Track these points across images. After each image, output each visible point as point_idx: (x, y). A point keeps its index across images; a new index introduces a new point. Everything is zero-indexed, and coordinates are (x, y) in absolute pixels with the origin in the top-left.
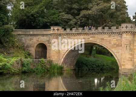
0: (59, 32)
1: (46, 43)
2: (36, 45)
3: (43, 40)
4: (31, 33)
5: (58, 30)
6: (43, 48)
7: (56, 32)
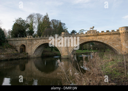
0: (31, 38)
1: (25, 45)
2: (20, 46)
3: (23, 42)
4: (18, 39)
5: (30, 37)
6: (23, 47)
7: (30, 38)
